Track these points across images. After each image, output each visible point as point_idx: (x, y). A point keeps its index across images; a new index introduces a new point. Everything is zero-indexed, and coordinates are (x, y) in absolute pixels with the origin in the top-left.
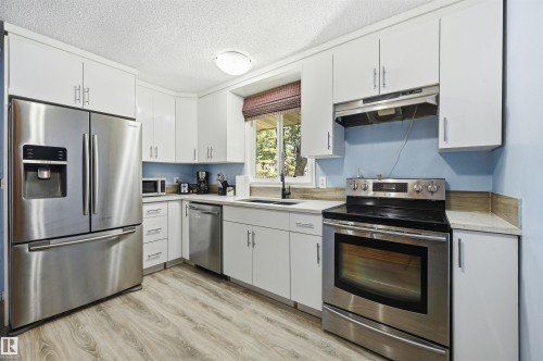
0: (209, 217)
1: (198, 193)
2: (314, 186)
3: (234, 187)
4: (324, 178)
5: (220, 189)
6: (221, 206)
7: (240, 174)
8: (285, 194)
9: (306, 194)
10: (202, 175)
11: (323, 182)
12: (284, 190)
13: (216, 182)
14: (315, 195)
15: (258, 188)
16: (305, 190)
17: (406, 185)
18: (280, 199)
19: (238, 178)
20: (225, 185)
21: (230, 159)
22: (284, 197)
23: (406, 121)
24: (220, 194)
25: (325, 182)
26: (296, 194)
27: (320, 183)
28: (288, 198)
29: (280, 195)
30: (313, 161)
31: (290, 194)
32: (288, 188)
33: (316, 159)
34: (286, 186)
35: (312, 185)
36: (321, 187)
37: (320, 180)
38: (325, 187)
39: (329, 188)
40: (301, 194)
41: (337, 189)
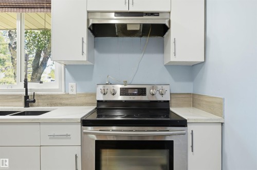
2: (63, 93)
4: (74, 84)
9: (55, 100)
11: (73, 88)
12: (27, 97)
14: (63, 102)
16: (52, 97)
17: (145, 89)
23: (143, 38)
25: (74, 88)
26: (42, 101)
27: (70, 88)
28: (32, 106)
29: (22, 103)
30: (63, 66)
31: (34, 101)
32: (31, 95)
33: (65, 65)
34: (29, 93)
35: (61, 91)
36: (71, 93)
37: (70, 86)
38: (74, 93)
39: (79, 94)
40: (48, 101)
41: (87, 95)
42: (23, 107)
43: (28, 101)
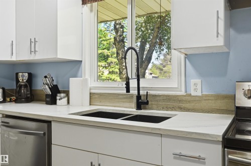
0: (31, 139)
1: (16, 101)
2: (183, 93)
3: (67, 93)
4: (198, 81)
5: (47, 95)
6: (49, 123)
7: (75, 76)
8: (141, 103)
10: (23, 77)
11: (197, 87)
12: (139, 97)
13: (42, 86)
14: (183, 105)
15: (100, 95)
16: (169, 98)
18: (134, 111)
19: (73, 81)
20: (55, 90)
21: (62, 55)
22: (139, 107)
24: (48, 103)
25: (199, 87)
26: (156, 103)
27: (193, 87)
28: (145, 109)
29: (134, 104)
30: (183, 56)
31: (147, 103)
32: (144, 95)
33: (186, 55)
34: (141, 92)
35: (181, 91)
36: (193, 93)
37: (192, 84)
38: (199, 93)
39: (206, 96)
40: (164, 103)
41: (218, 97)
42: (135, 110)
43: (141, 102)
